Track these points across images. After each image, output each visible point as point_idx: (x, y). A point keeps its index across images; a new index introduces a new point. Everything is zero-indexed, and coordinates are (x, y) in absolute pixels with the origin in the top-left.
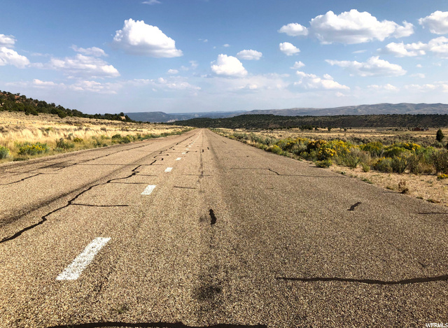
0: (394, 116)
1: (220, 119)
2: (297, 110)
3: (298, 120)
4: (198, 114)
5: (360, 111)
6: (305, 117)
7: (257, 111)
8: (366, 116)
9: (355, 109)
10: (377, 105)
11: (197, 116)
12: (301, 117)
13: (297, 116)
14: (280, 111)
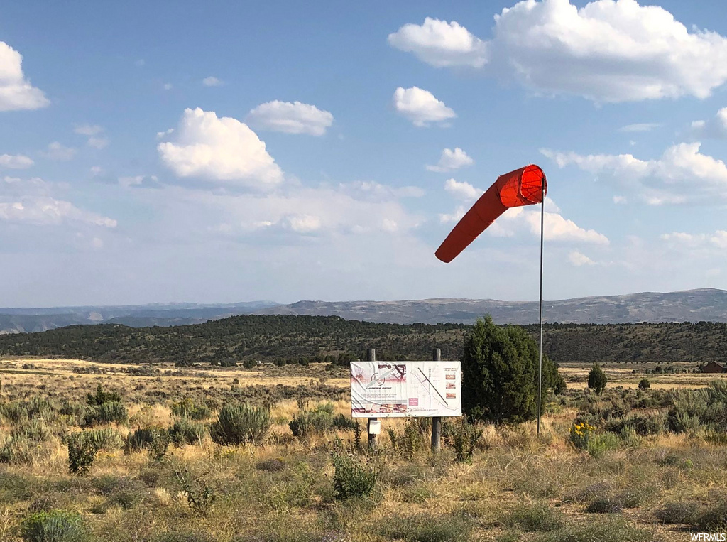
0: (702, 327)
1: (156, 330)
2: (442, 306)
3: (415, 336)
4: (103, 311)
5: (633, 310)
6: (439, 326)
7: (310, 304)
8: (621, 327)
9: (620, 304)
10: (684, 296)
11: (96, 319)
12: (429, 329)
13: (416, 325)
14: (387, 306)
